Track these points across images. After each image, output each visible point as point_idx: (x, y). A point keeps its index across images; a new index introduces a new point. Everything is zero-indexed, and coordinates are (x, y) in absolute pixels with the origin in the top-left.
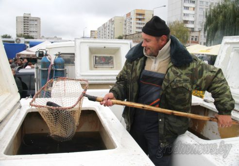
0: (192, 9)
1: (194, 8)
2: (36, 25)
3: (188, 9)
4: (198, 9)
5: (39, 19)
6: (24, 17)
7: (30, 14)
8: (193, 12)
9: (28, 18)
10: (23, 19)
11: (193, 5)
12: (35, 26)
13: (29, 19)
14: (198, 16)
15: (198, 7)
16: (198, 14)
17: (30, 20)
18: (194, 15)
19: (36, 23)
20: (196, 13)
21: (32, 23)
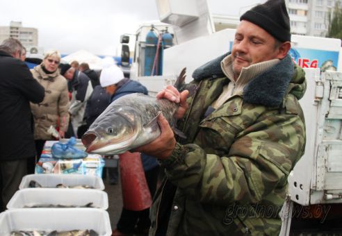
0: (303, 13)
1: (306, 12)
2: (30, 40)
3: (296, 13)
4: (313, 13)
5: (36, 30)
6: (11, 28)
7: (20, 23)
8: (304, 19)
9: (17, 28)
10: (9, 30)
11: (304, 7)
12: (28, 42)
13: (18, 30)
14: (312, 25)
15: (314, 9)
16: (313, 22)
17: (21, 33)
18: (306, 24)
19: (30, 37)
20: (309, 21)
21: (25, 38)
